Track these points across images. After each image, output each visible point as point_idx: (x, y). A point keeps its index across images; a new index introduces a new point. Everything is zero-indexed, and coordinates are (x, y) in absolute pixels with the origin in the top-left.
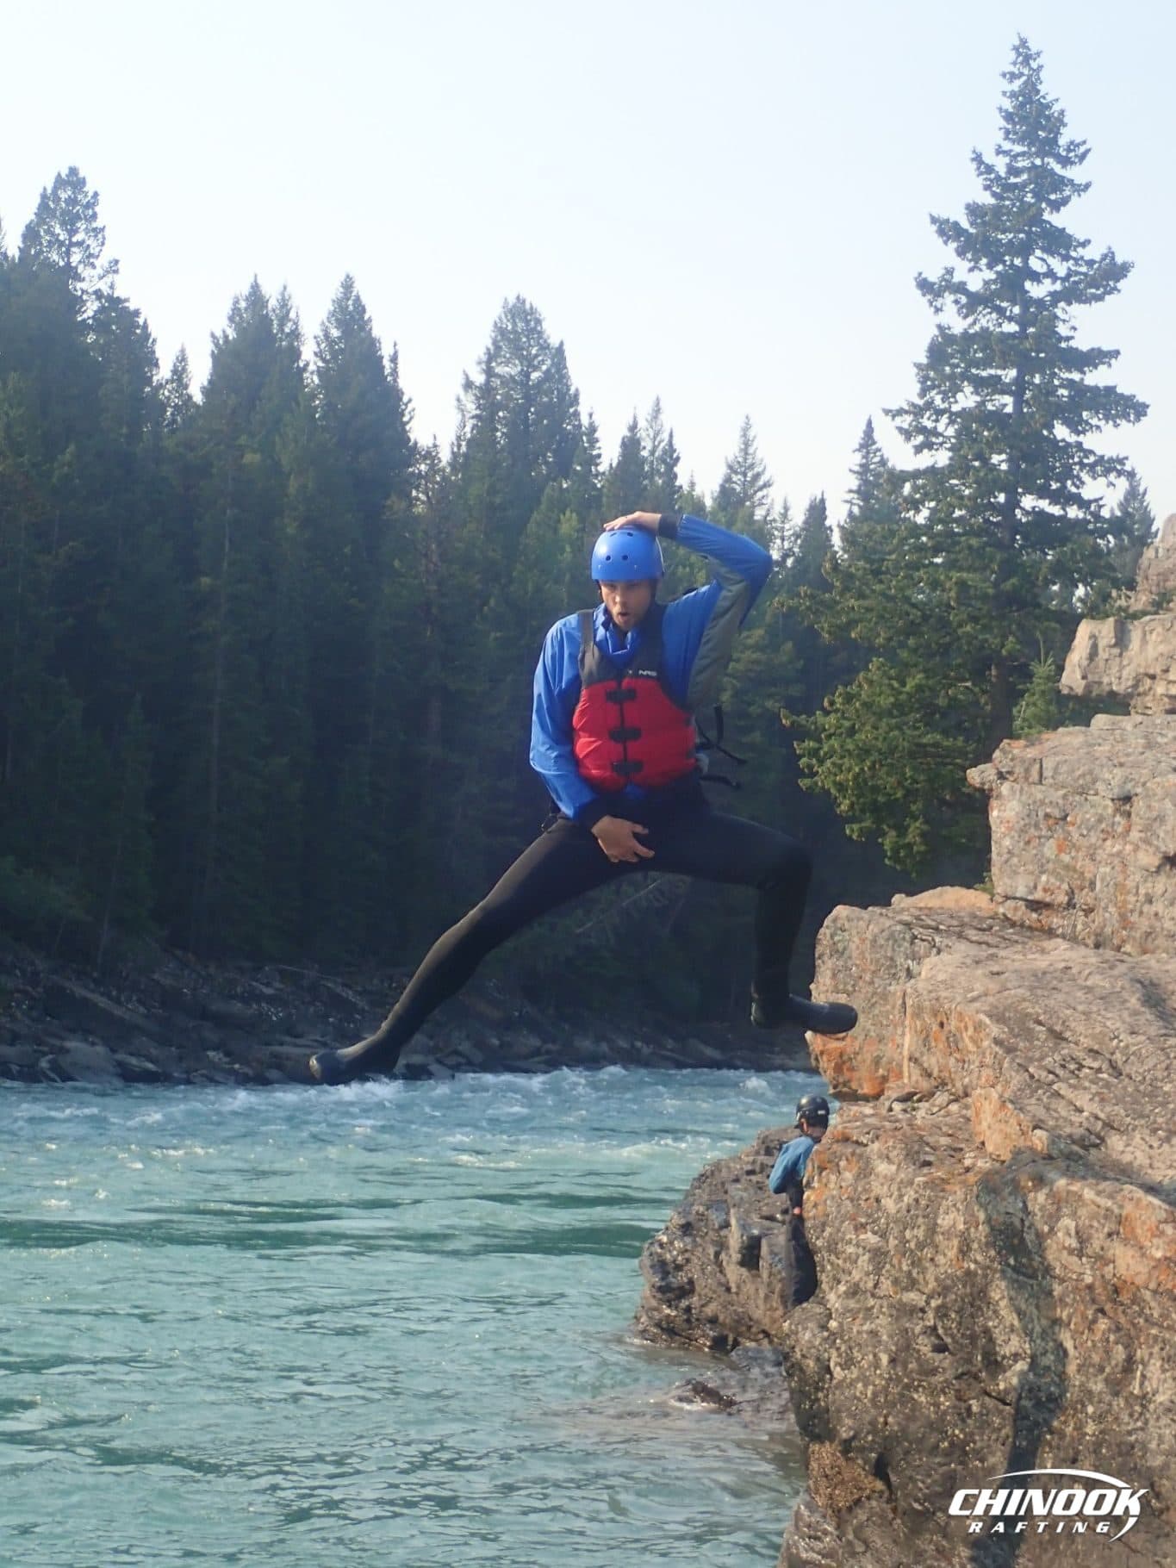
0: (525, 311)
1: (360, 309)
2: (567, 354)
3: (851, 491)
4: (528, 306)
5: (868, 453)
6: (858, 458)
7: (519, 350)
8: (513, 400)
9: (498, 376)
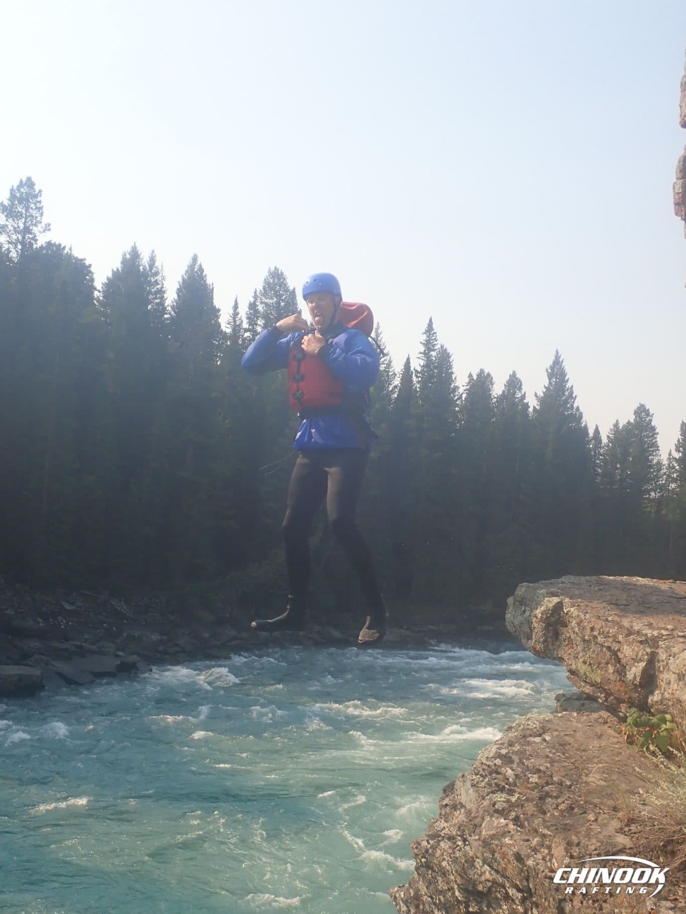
0: (278, 274)
1: (201, 269)
2: (296, 293)
3: (421, 353)
4: (280, 272)
5: (430, 335)
6: (424, 337)
7: (276, 292)
8: (272, 315)
9: (266, 304)
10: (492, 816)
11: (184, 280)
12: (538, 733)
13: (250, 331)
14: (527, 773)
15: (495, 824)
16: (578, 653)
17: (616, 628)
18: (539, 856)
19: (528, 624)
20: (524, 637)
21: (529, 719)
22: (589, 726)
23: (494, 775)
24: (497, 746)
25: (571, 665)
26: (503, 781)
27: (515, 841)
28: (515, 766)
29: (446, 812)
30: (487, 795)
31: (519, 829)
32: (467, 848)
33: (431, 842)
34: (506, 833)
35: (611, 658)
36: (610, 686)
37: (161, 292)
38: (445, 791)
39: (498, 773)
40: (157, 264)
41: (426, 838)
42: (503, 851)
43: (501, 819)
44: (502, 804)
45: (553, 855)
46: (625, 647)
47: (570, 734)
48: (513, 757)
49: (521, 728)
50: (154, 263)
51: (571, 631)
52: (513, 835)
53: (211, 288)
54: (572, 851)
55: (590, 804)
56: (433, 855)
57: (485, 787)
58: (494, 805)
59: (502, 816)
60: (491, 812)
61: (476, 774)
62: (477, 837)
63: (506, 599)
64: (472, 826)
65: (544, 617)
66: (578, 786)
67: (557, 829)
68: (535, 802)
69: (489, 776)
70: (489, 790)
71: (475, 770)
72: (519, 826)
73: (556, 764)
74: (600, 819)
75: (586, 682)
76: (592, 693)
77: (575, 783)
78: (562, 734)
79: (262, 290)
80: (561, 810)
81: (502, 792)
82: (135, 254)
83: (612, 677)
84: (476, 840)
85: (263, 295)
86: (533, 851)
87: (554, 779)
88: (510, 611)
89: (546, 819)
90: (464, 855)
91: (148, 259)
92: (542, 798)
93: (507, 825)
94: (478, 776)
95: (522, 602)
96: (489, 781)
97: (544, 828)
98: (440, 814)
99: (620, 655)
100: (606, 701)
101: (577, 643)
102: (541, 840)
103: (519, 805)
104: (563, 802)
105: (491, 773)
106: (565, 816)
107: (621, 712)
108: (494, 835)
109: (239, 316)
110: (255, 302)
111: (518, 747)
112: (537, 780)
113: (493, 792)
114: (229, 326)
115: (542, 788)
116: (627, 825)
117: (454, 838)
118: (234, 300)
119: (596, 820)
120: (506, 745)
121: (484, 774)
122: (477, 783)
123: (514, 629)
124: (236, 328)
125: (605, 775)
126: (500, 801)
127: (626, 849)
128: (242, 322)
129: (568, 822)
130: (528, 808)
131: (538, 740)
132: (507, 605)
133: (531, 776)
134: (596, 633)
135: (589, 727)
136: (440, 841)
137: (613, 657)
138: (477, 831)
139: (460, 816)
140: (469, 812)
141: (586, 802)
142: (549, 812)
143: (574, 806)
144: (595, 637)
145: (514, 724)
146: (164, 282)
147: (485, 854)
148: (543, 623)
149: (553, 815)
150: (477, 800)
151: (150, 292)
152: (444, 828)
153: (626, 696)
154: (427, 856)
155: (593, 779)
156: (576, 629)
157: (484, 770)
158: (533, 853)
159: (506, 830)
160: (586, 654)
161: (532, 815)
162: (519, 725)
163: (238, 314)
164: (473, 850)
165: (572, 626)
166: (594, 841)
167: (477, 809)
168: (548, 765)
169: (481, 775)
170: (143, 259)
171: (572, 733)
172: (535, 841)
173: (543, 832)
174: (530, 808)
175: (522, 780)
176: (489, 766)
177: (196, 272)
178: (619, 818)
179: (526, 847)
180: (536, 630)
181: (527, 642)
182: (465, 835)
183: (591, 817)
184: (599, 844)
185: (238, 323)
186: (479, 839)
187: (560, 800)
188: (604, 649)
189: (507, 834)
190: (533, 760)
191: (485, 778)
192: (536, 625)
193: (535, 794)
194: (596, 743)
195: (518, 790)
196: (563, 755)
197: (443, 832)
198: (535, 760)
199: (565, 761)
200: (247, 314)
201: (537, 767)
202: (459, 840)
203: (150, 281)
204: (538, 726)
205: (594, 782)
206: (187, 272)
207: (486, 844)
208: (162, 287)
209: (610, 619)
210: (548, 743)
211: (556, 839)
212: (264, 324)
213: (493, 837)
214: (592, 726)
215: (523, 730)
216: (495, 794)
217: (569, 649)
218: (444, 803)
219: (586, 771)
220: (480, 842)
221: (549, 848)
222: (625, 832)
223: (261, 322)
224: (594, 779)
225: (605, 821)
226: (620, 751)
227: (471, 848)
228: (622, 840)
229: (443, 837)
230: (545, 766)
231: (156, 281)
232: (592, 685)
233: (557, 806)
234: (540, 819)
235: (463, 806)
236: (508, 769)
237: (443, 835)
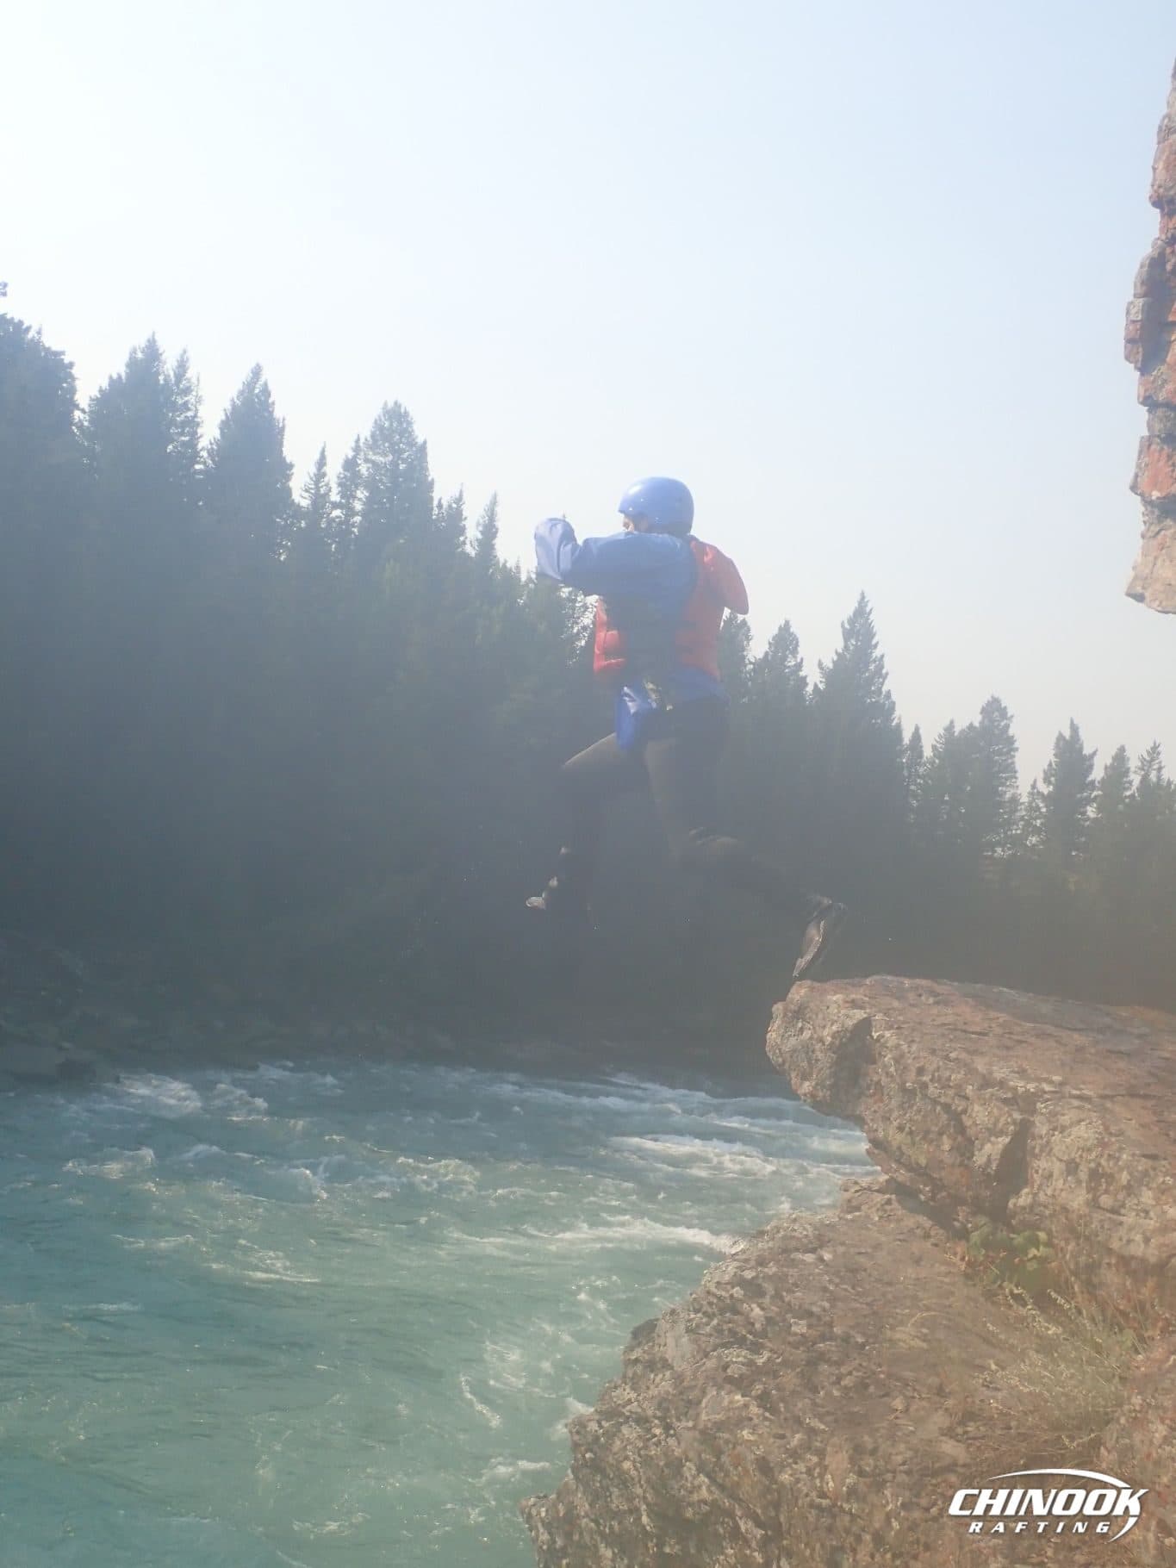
0: (399, 414)
2: (428, 450)
4: (402, 410)
7: (392, 445)
8: (383, 484)
9: (373, 463)
10: (720, 1388)
11: (234, 406)
12: (810, 1246)
13: (342, 508)
14: (789, 1316)
15: (726, 1403)
16: (891, 1111)
17: (963, 1072)
18: (801, 1467)
19: (807, 1053)
20: (798, 1075)
21: (795, 1220)
22: (900, 1240)
23: (728, 1315)
24: (736, 1264)
25: (876, 1130)
26: (744, 1326)
27: (760, 1436)
28: (767, 1300)
29: (635, 1374)
30: (714, 1351)
31: (767, 1414)
32: (672, 1441)
33: (605, 1424)
34: (743, 1421)
35: (948, 1125)
36: (943, 1174)
37: (192, 424)
38: (636, 1334)
39: (736, 1312)
40: (188, 375)
41: (597, 1417)
42: (736, 1452)
43: (737, 1394)
44: (739, 1369)
45: (826, 1468)
46: (977, 1107)
47: (866, 1253)
48: (765, 1285)
49: (780, 1235)
50: (185, 372)
51: (883, 1071)
52: (755, 1425)
53: (281, 425)
54: (862, 1463)
55: (898, 1380)
56: (607, 1448)
57: (711, 1335)
58: (725, 1368)
59: (739, 1388)
60: (720, 1380)
61: (697, 1311)
62: (690, 1424)
63: (772, 1006)
64: (683, 1403)
65: (837, 1042)
66: (877, 1345)
67: (836, 1421)
68: (798, 1370)
69: (720, 1317)
70: (718, 1341)
71: (695, 1304)
72: (766, 1409)
73: (840, 1304)
74: (912, 1409)
75: (898, 1161)
76: (908, 1184)
77: (871, 1340)
78: (852, 1250)
79: (369, 439)
80: (846, 1387)
81: (740, 1347)
82: (152, 353)
83: (948, 1158)
84: (689, 1429)
85: (371, 448)
86: (791, 1457)
87: (835, 1329)
88: (775, 1028)
89: (817, 1400)
90: (665, 1454)
91: (176, 364)
92: (812, 1363)
93: (746, 1406)
94: (700, 1315)
95: (799, 1013)
96: (718, 1324)
97: (815, 1416)
98: (624, 1376)
99: (968, 1122)
100: (933, 1198)
101: (892, 1093)
102: (805, 1437)
103: (770, 1371)
104: (850, 1373)
105: (722, 1311)
106: (852, 1398)
107: (958, 1220)
108: (722, 1422)
109: (326, 479)
110: (355, 457)
111: (774, 1269)
112: (804, 1330)
113: (725, 1346)
114: (306, 495)
115: (812, 1346)
116: (962, 1423)
117: (647, 1420)
118: (320, 449)
119: (907, 1410)
120: (753, 1263)
121: (710, 1310)
122: (698, 1326)
123: (780, 1060)
124: (319, 499)
125: (925, 1331)
126: (736, 1362)
127: (956, 1465)
128: (330, 491)
129: (856, 1410)
130: (784, 1380)
131: (810, 1258)
132: (769, 1017)
133: (795, 1323)
134: (926, 1078)
135: (899, 1243)
136: (621, 1424)
137: (952, 1123)
138: (691, 1412)
139: (662, 1384)
140: (678, 1378)
141: (889, 1376)
142: (823, 1388)
143: (867, 1381)
144: (924, 1086)
145: (769, 1228)
146: (200, 408)
147: (703, 1455)
148: (834, 1053)
149: (829, 1394)
150: (694, 1357)
151: (173, 423)
152: (630, 1400)
153: (970, 1193)
154: (595, 1448)
155: (903, 1336)
156: (892, 1069)
157: (710, 1304)
158: (790, 1461)
159: (744, 1414)
160: (905, 1114)
161: (793, 1393)
162: (778, 1229)
163: (324, 475)
164: (683, 1444)
165: (884, 1061)
166: (902, 1447)
167: (694, 1374)
168: (827, 1305)
169: (705, 1313)
170: (165, 363)
171: (869, 1250)
172: (797, 1439)
173: (812, 1424)
174: (790, 1379)
175: (777, 1329)
176: (719, 1298)
177: (257, 396)
178: (946, 1409)
179: (779, 1447)
180: (820, 1065)
181: (801, 1084)
182: (669, 1418)
183: (898, 1403)
184: (909, 1454)
185: (322, 491)
186: (694, 1428)
187: (843, 1370)
188: (938, 1108)
189: (746, 1423)
190: (798, 1294)
191: (712, 1320)
192: (820, 1055)
193: (801, 1354)
194: (911, 1272)
195: (769, 1344)
196: (853, 1288)
197: (628, 1408)
198: (804, 1293)
199: (855, 1300)
200: (338, 477)
201: (806, 1306)
202: (657, 1426)
203: (175, 402)
204: (810, 1234)
205: (904, 1341)
206: (241, 393)
207: (707, 1436)
208: (195, 416)
209: (953, 1055)
210: (827, 1265)
211: (835, 1440)
212: (367, 498)
213: (720, 1426)
214: (904, 1240)
215: (784, 1238)
216: (727, 1348)
217: (875, 1103)
218: (633, 1357)
219: (891, 1320)
220: (697, 1432)
221: (821, 1453)
222: (957, 1435)
223: (362, 494)
224: (906, 1336)
225: (922, 1413)
226: (952, 1289)
227: (679, 1443)
228: (950, 1448)
229: (628, 1418)
230: (821, 1306)
231: (186, 404)
232: (909, 1168)
233: (839, 1379)
234: (807, 1400)
235: (666, 1365)
236: (754, 1306)
237: (628, 1414)
